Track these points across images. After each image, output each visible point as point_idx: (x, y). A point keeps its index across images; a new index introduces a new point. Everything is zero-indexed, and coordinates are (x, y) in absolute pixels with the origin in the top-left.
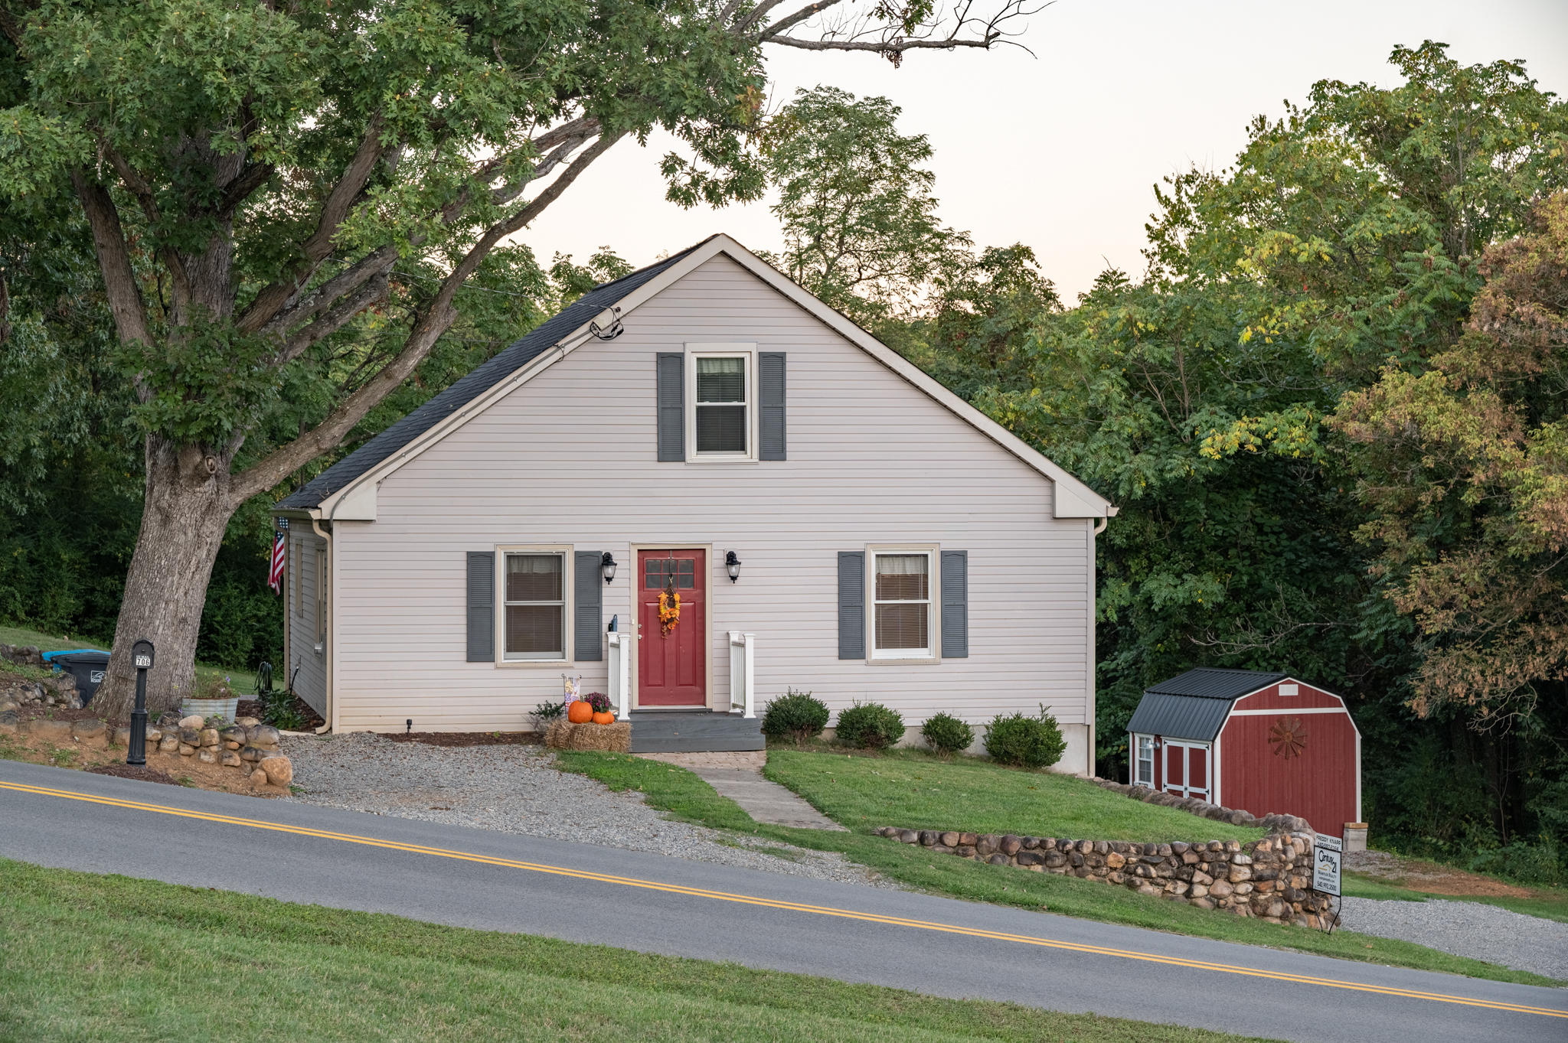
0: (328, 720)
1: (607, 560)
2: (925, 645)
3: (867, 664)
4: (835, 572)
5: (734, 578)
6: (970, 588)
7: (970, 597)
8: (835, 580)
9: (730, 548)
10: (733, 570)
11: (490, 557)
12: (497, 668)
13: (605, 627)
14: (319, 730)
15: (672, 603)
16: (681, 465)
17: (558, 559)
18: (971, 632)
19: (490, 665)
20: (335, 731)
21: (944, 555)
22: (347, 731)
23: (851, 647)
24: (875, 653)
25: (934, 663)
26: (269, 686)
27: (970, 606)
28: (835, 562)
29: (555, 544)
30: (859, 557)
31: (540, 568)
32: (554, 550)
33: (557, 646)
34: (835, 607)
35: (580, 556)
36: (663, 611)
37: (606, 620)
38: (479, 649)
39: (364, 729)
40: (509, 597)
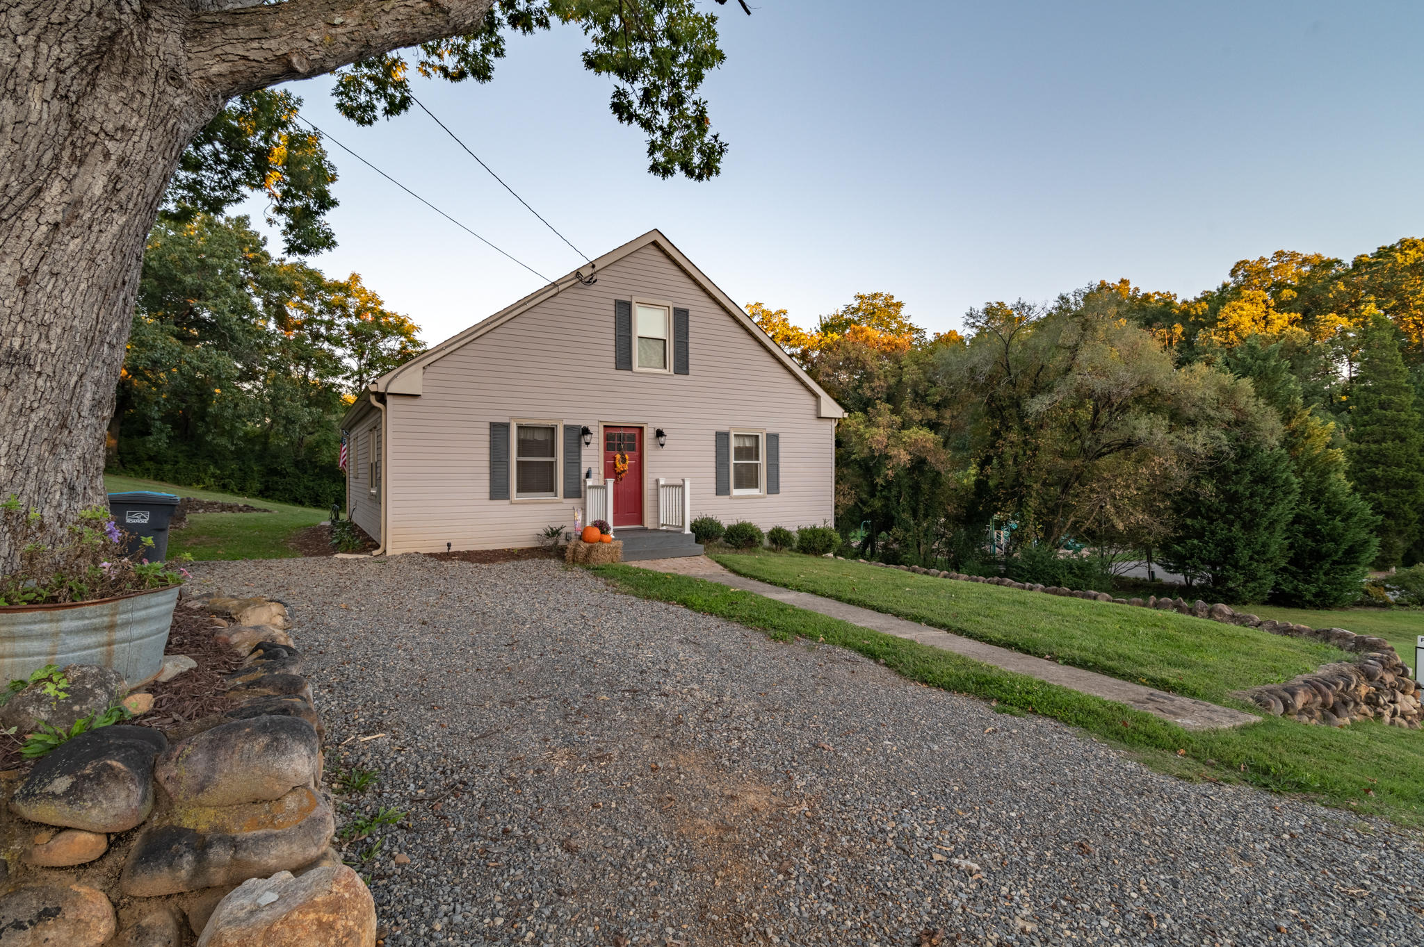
0: (382, 545)
1: (586, 431)
2: (757, 487)
3: (731, 498)
4: (714, 443)
5: (662, 445)
6: (781, 455)
7: (781, 460)
8: (714, 448)
9: (659, 426)
10: (662, 439)
11: (506, 426)
12: (511, 503)
13: (583, 476)
14: (375, 552)
15: (624, 460)
16: (629, 373)
17: (552, 430)
18: (781, 479)
19: (507, 502)
20: (389, 553)
21: (768, 435)
22: (398, 552)
23: (722, 489)
24: (736, 492)
25: (764, 497)
26: (337, 518)
27: (781, 465)
28: (714, 438)
29: (551, 419)
30: (727, 435)
31: (540, 436)
32: (550, 423)
33: (551, 488)
34: (714, 464)
35: (568, 429)
36: (618, 465)
37: (584, 471)
38: (498, 491)
39: (412, 551)
40: (519, 454)
